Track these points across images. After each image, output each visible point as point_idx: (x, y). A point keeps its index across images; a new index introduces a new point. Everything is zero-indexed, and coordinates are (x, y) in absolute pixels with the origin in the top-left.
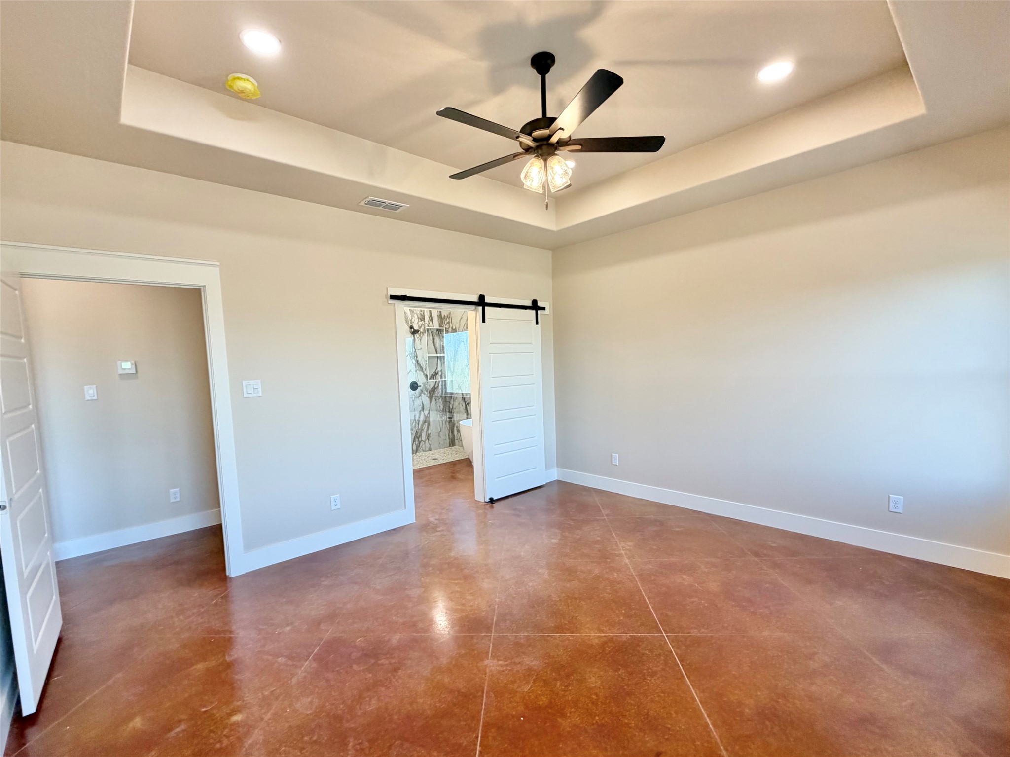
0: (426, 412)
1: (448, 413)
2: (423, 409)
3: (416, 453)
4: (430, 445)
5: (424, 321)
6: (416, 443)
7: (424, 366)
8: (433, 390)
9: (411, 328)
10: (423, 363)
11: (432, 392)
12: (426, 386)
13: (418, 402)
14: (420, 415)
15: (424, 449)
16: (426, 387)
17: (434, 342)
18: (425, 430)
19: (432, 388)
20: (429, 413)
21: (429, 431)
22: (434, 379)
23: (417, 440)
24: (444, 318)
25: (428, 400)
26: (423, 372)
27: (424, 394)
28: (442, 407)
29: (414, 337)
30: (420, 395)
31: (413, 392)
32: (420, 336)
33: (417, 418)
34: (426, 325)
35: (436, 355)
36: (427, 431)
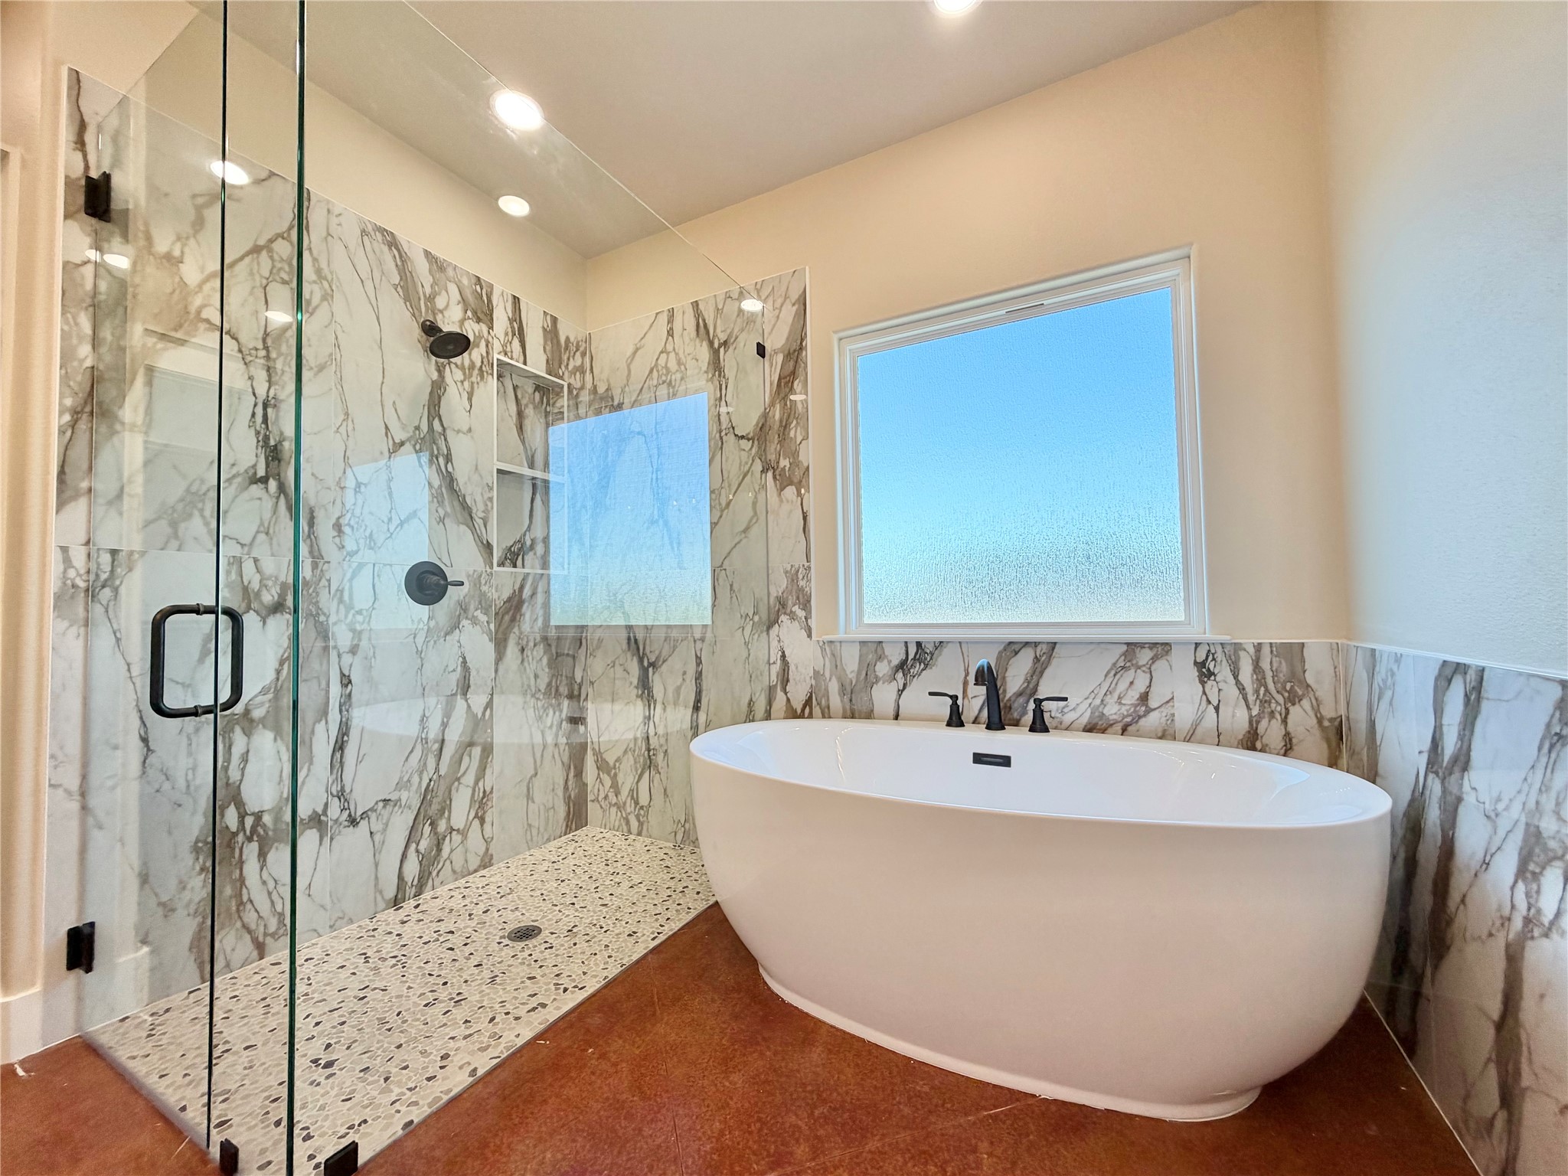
0: (478, 701)
1: (566, 703)
2: (465, 687)
3: (418, 894)
4: (487, 842)
5: (491, 328)
6: (423, 845)
7: (481, 507)
8: (514, 606)
9: (430, 329)
10: (474, 494)
11: (507, 618)
12: (484, 588)
13: (444, 657)
14: (447, 715)
15: (458, 865)
16: (483, 595)
17: (520, 428)
18: (469, 779)
19: (509, 599)
20: (489, 705)
21: (489, 781)
22: (515, 566)
23: (427, 829)
24: (567, 348)
25: (490, 647)
26: (473, 529)
27: (475, 621)
28: (544, 679)
29: (440, 370)
30: (455, 626)
31: (423, 610)
32: (467, 376)
33: (433, 732)
34: (497, 346)
35: (527, 472)
36: (476, 783)
